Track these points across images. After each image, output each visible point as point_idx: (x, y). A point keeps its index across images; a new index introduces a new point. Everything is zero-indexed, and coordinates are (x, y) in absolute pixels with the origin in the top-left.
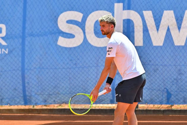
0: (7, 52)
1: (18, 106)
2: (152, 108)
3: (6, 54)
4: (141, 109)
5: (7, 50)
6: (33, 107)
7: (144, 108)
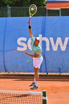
4: (49, 75)
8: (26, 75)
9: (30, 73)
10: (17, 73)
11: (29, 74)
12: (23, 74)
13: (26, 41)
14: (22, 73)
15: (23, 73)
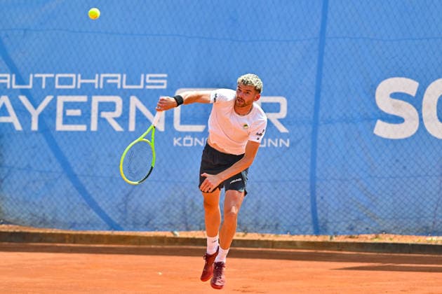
0: (288, 145)
1: (305, 236)
5: (288, 141)
6: (331, 238)
8: (413, 245)
9: (429, 238)
10: (369, 237)
11: (426, 243)
12: (396, 241)
13: (413, 94)
14: (392, 236)
15: (399, 236)
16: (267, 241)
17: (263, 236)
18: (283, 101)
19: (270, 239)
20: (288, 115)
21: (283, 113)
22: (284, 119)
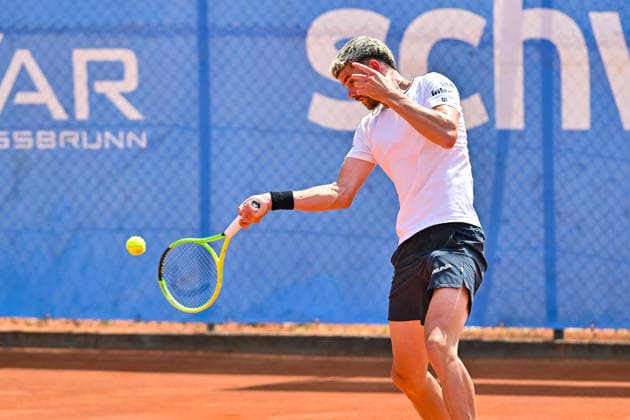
0: (143, 143)
1: (159, 323)
2: (610, 338)
3: (141, 150)
4: (572, 341)
5: (144, 135)
6: (211, 327)
7: (583, 338)
16: (86, 335)
17: (77, 324)
18: (128, 58)
19: (92, 330)
20: (140, 85)
21: (131, 82)
22: (134, 93)
